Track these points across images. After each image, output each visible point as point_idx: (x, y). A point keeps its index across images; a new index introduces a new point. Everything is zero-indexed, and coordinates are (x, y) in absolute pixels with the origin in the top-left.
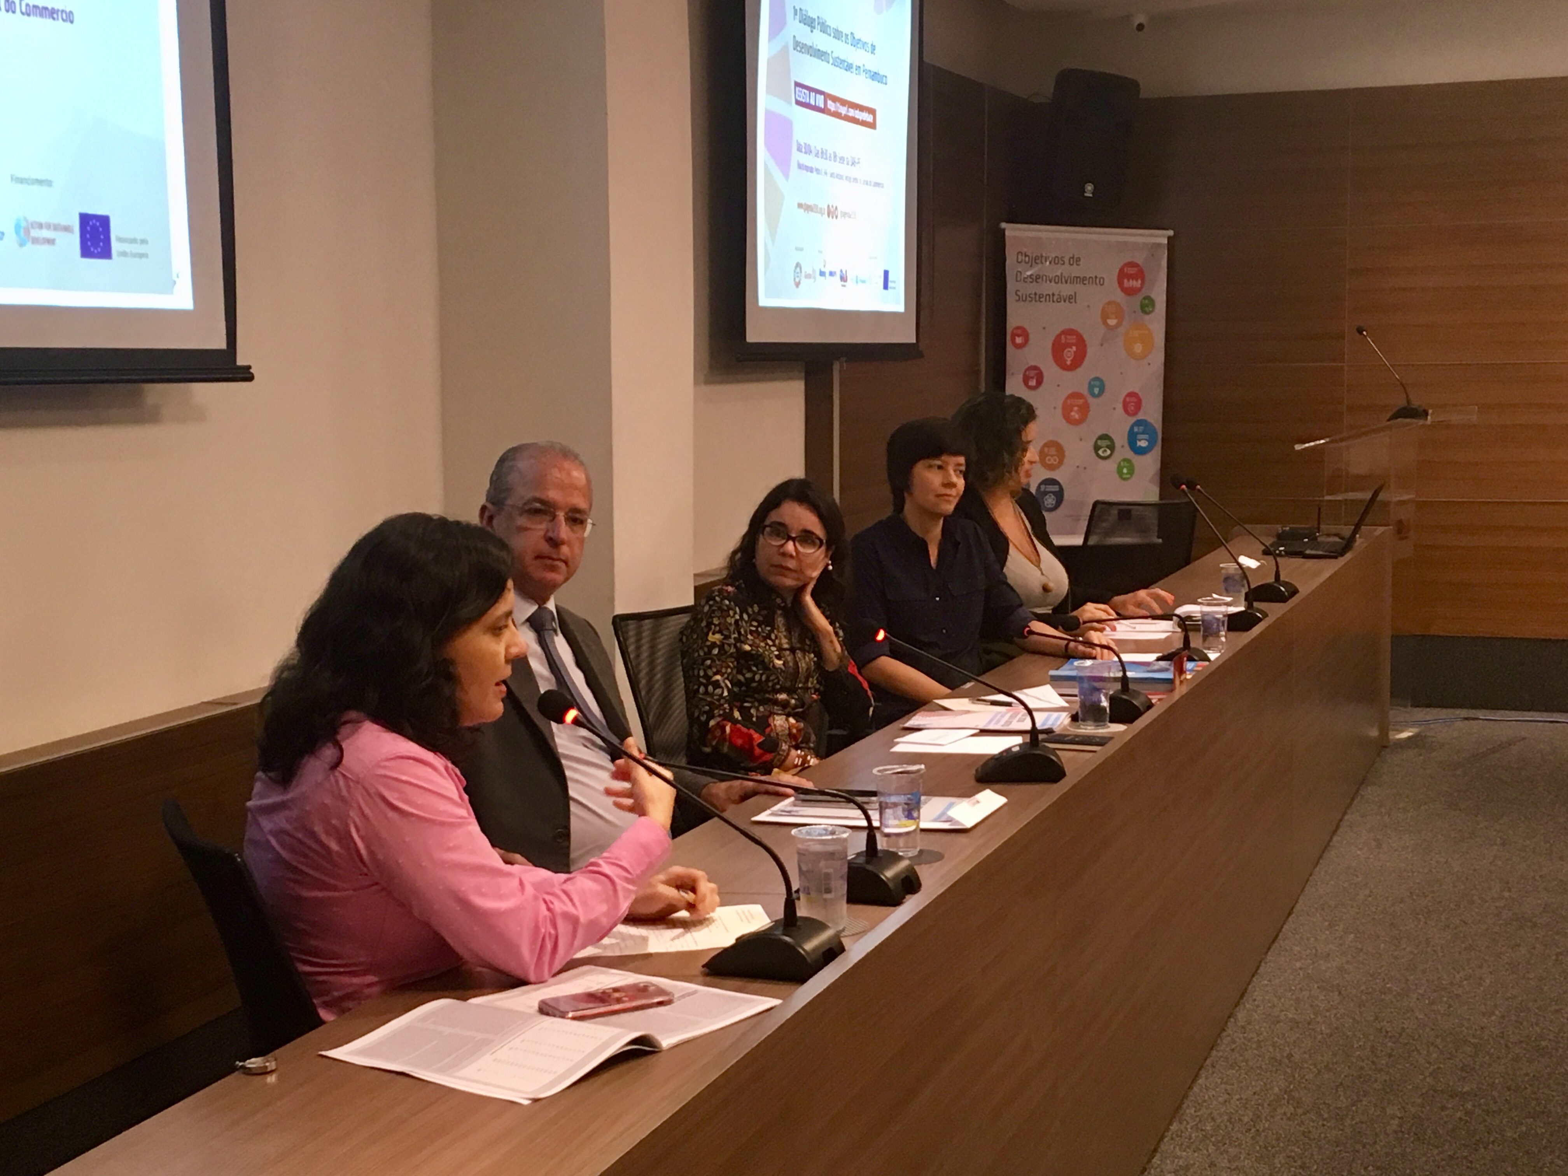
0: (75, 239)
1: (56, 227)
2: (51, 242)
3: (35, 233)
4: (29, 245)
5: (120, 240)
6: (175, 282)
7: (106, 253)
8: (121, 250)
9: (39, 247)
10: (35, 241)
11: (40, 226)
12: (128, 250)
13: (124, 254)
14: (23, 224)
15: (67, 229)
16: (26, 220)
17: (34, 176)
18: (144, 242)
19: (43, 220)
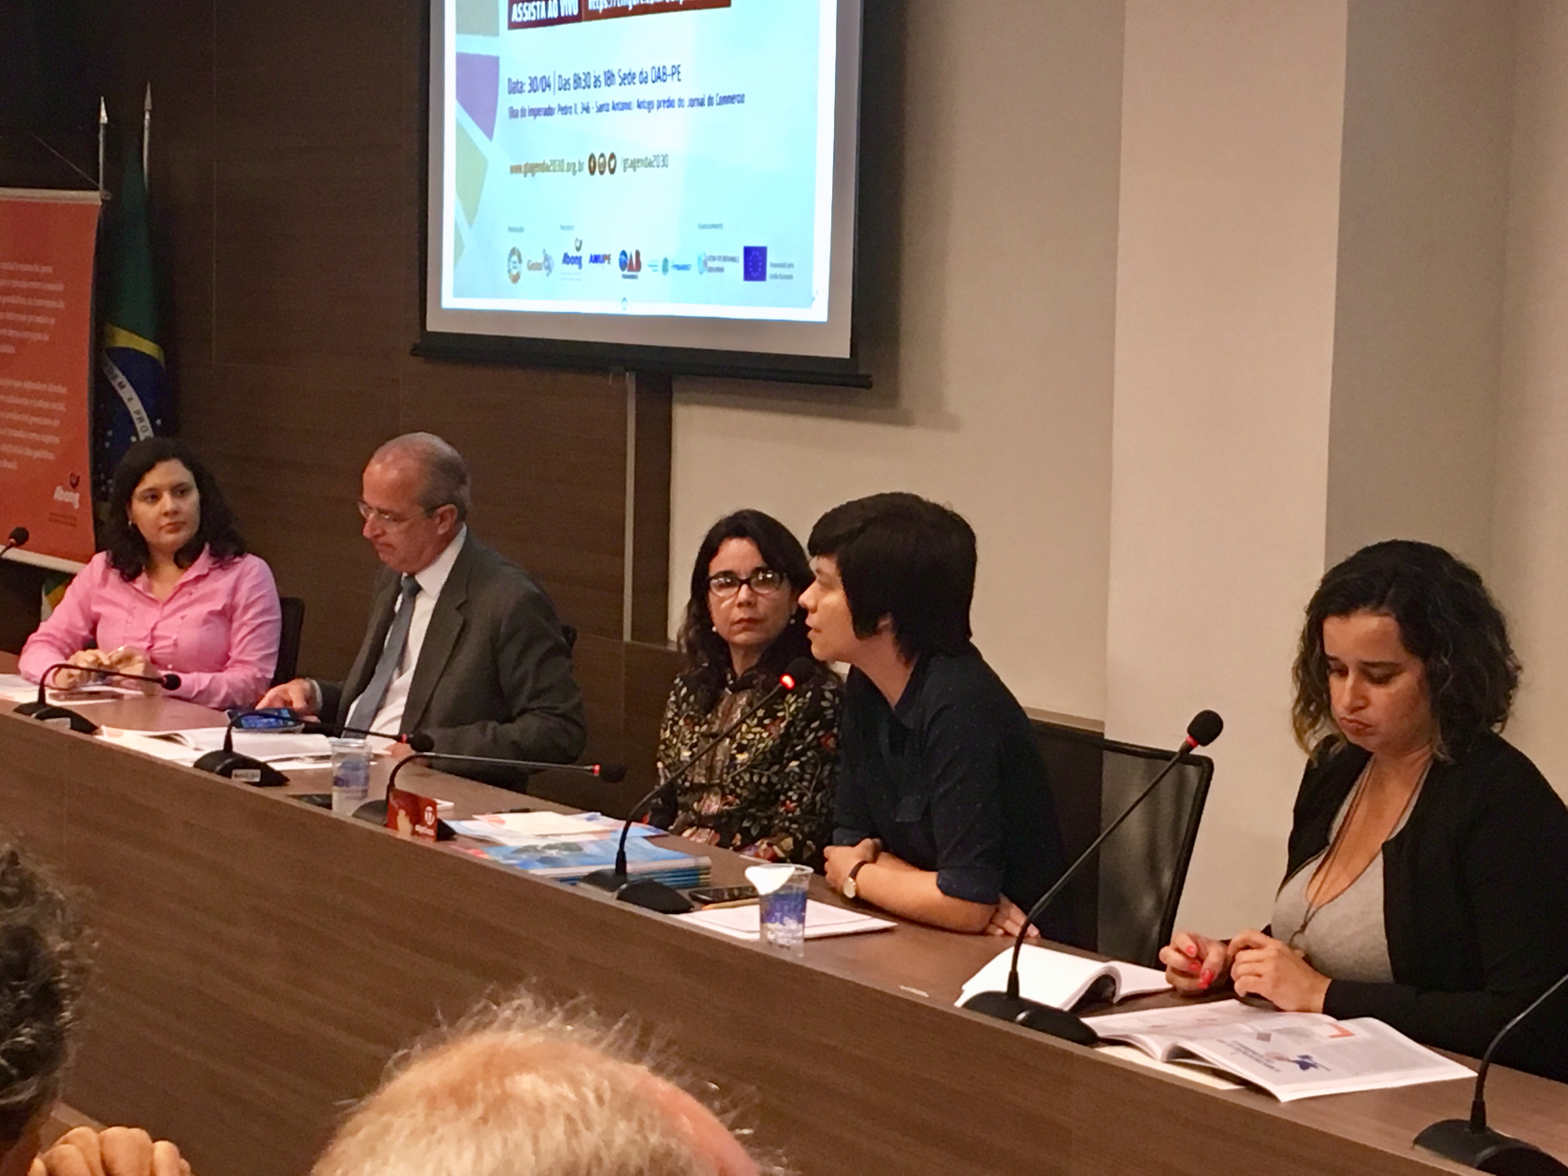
0: (739, 267)
1: (726, 259)
2: (721, 270)
3: (711, 264)
4: (706, 273)
5: (774, 265)
6: (814, 299)
7: (762, 277)
8: (773, 273)
9: (712, 274)
10: (711, 270)
11: (713, 258)
12: (778, 274)
13: (775, 277)
14: (703, 258)
15: (733, 259)
16: (704, 254)
17: (710, 223)
18: (791, 266)
19: (716, 254)
